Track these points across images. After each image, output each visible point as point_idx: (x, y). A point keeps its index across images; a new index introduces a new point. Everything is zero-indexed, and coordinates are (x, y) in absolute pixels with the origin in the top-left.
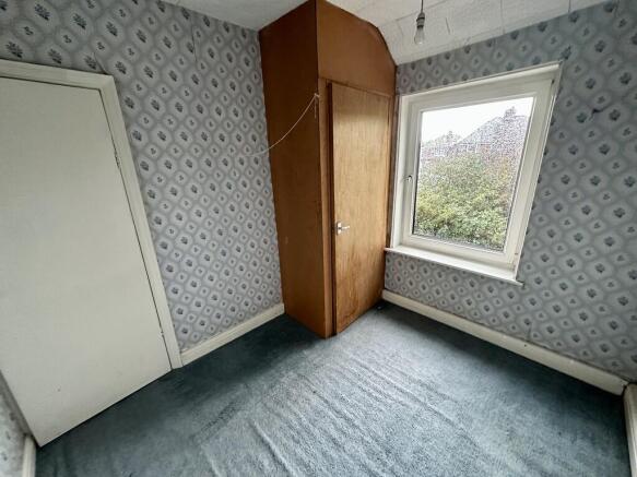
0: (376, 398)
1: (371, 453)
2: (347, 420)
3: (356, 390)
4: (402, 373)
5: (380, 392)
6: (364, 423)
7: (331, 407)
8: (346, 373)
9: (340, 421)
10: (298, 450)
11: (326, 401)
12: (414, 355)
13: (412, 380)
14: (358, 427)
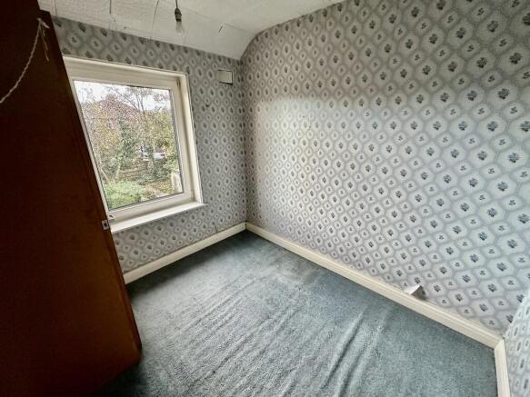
0: (230, 318)
1: (270, 327)
2: (246, 341)
3: (220, 332)
4: (214, 296)
5: (226, 315)
6: (249, 329)
7: (232, 355)
8: (198, 340)
9: (246, 348)
10: (269, 385)
11: (227, 359)
12: (199, 286)
13: (220, 293)
14: (252, 334)
